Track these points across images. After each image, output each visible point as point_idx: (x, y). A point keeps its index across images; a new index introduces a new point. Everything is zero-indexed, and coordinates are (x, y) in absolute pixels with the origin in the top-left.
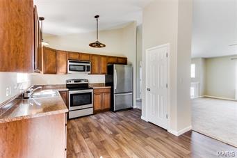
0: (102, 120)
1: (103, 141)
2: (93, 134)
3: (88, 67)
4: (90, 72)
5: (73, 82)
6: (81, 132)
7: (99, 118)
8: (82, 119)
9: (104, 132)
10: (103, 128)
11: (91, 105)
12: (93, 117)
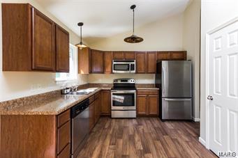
0: (141, 128)
1: (126, 156)
2: (121, 142)
3: (133, 66)
4: (134, 71)
5: (119, 82)
6: (112, 135)
7: (140, 124)
8: (123, 121)
9: (134, 144)
10: (137, 138)
11: (134, 108)
12: (134, 122)
